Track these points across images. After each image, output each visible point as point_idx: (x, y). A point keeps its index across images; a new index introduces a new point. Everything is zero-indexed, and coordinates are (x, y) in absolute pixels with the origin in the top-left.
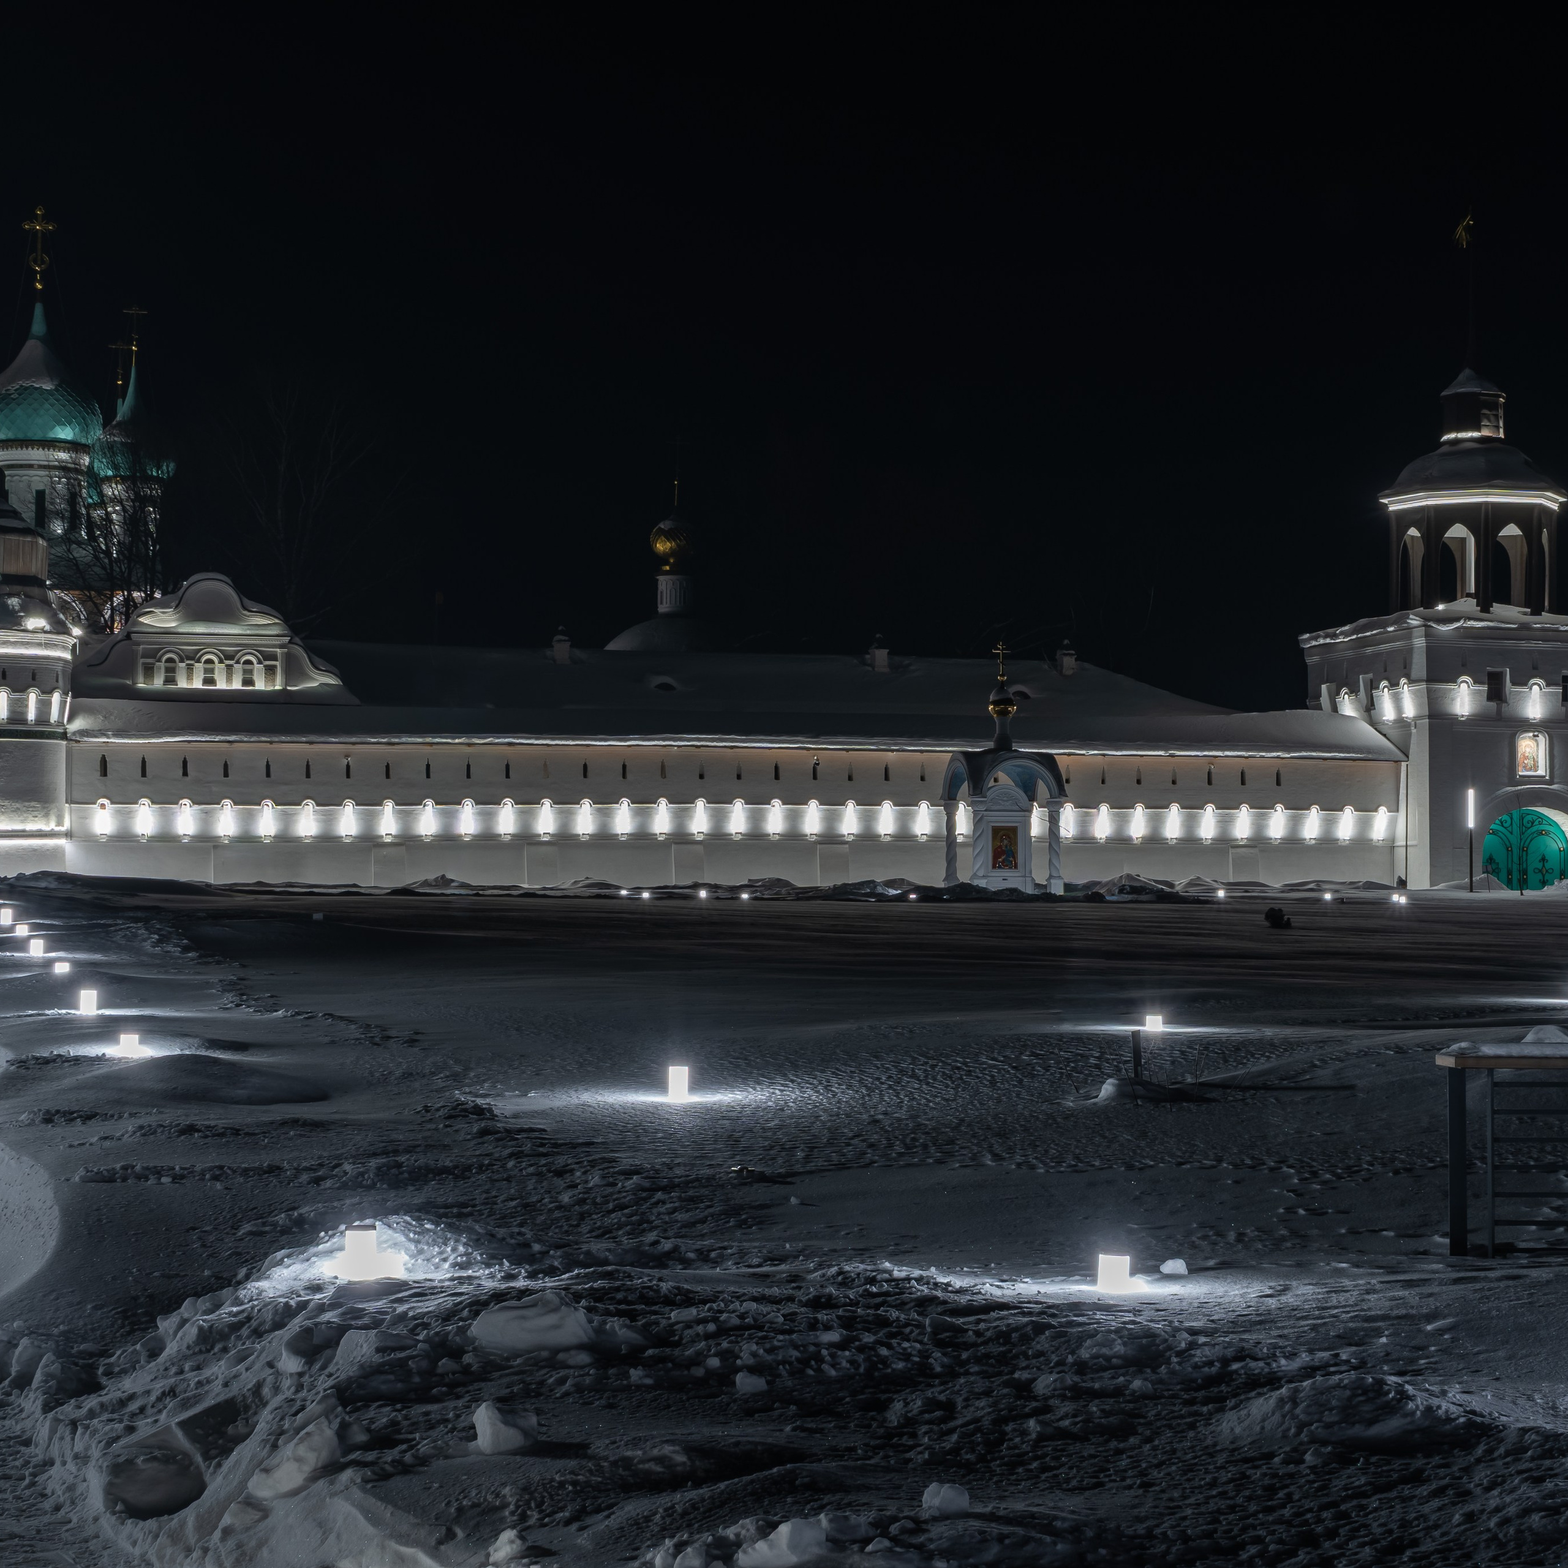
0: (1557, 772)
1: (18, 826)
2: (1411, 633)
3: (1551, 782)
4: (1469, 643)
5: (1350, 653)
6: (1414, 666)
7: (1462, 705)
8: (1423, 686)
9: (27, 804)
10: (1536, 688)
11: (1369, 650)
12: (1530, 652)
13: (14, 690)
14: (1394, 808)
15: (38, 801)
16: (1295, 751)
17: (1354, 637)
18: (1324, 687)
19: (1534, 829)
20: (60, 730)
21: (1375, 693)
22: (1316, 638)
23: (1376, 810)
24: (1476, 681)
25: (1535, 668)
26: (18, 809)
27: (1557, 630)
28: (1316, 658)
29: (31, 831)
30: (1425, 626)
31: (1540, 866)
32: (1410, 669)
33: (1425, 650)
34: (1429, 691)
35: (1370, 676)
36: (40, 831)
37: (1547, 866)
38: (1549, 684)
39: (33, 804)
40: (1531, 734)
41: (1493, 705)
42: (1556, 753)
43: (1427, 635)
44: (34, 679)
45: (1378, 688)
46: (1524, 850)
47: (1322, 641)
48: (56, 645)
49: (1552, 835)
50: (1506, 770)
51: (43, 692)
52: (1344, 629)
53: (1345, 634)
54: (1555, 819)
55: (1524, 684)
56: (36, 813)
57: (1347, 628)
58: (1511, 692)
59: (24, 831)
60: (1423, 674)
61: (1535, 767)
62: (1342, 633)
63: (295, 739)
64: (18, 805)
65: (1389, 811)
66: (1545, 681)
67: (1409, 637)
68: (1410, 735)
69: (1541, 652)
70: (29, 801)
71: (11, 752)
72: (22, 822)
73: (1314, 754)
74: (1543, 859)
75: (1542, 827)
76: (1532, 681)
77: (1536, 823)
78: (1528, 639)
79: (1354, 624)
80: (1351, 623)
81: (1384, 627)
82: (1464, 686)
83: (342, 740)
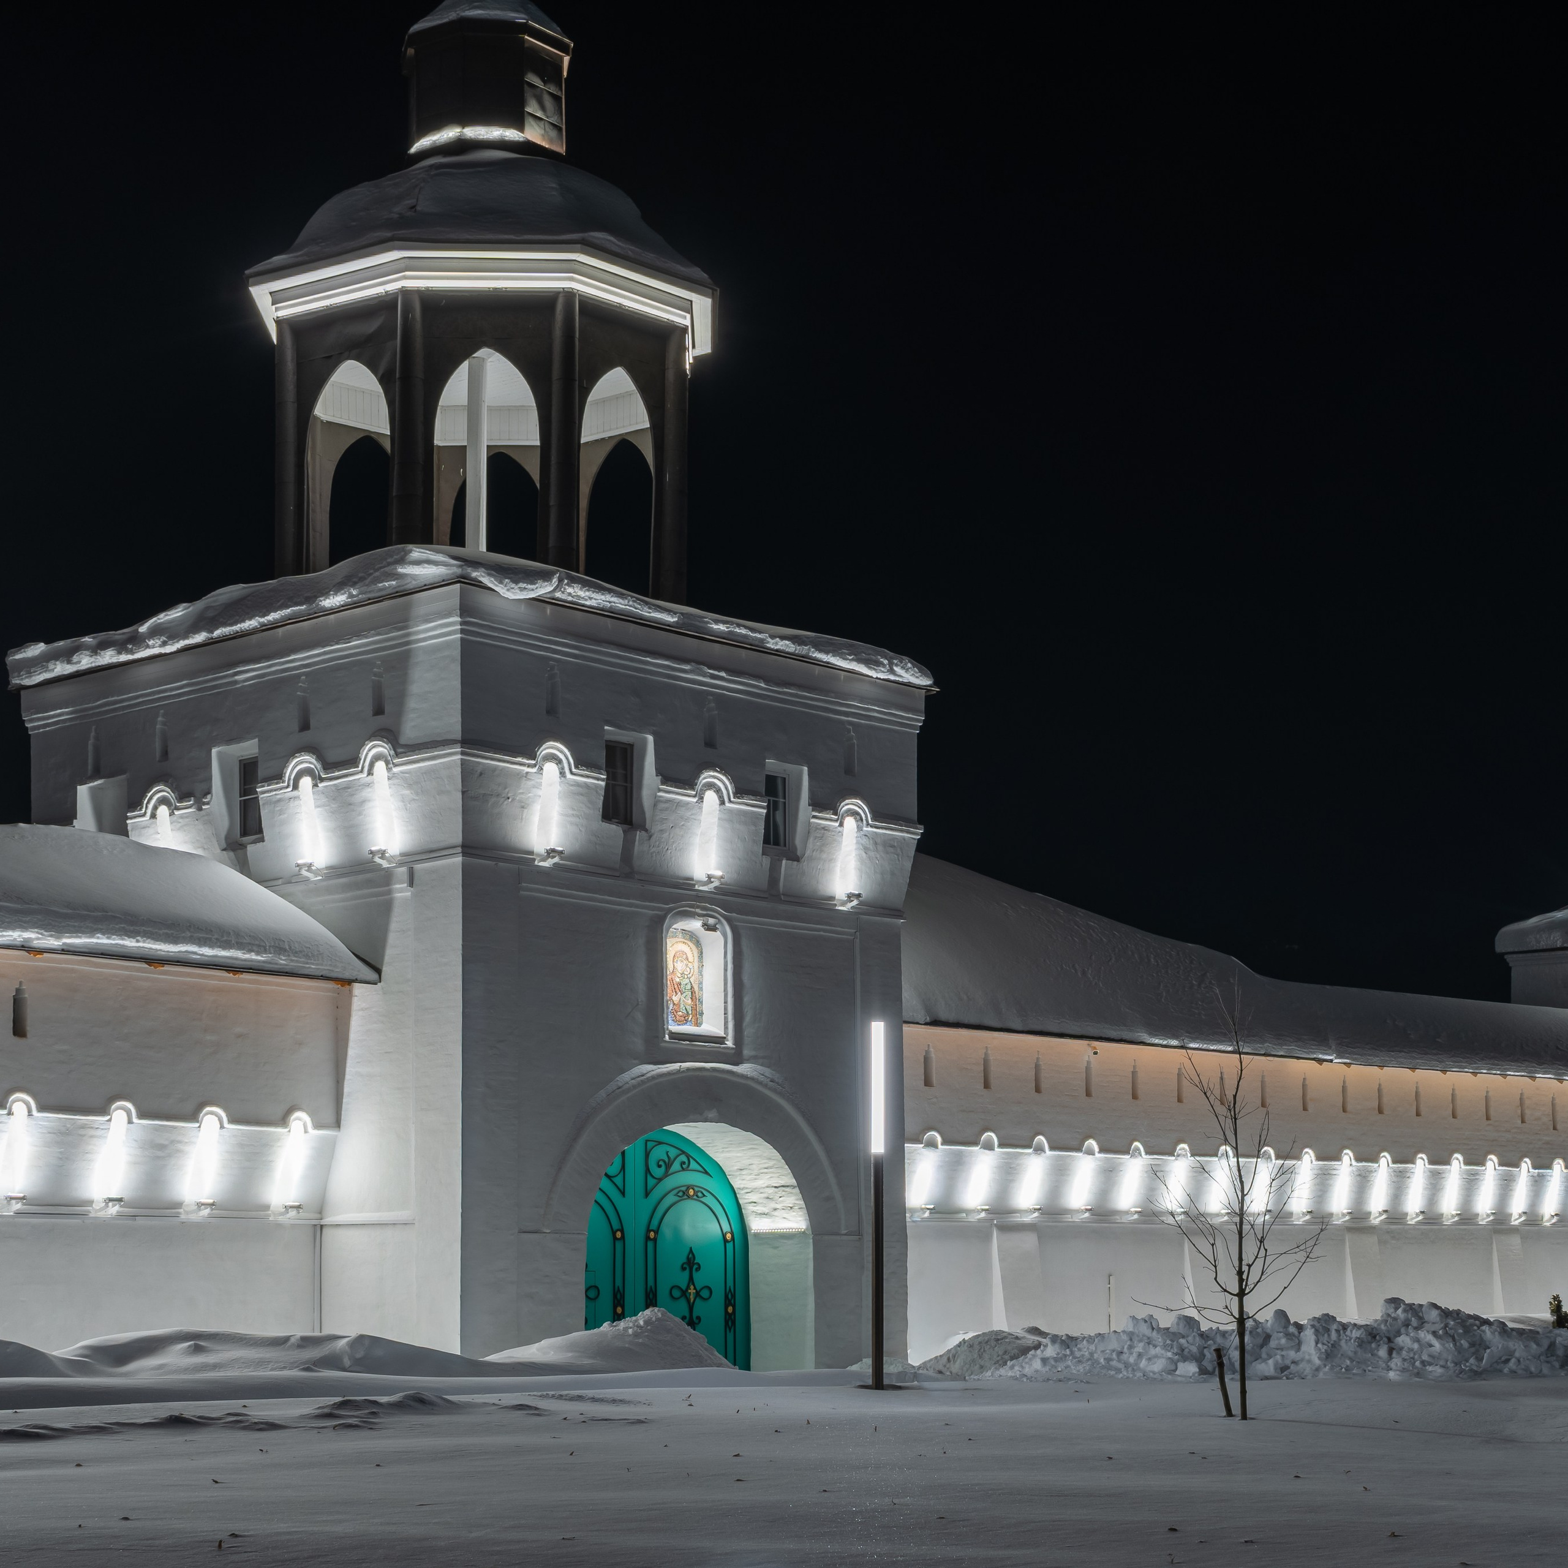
0: (748, 1032)
2: (408, 607)
3: (736, 1058)
4: (564, 650)
5: (180, 688)
6: (412, 703)
7: (544, 822)
8: (451, 759)
10: (710, 796)
11: (247, 674)
12: (699, 697)
14: (329, 1116)
16: (77, 931)
17: (200, 638)
18: (83, 792)
19: (671, 1182)
21: (265, 792)
22: (67, 655)
23: (283, 1120)
24: (582, 761)
25: (710, 744)
27: (759, 648)
28: (61, 714)
30: (463, 580)
31: (682, 1279)
32: (399, 714)
33: (457, 653)
34: (468, 773)
35: (249, 748)
37: (700, 1279)
38: (740, 791)
40: (696, 925)
41: (615, 830)
42: (746, 978)
43: (466, 610)
45: (278, 777)
46: (652, 1236)
47: (85, 661)
49: (709, 1200)
50: (639, 1017)
52: (163, 618)
53: (170, 633)
54: (719, 1158)
55: (687, 781)
57: (176, 613)
58: (657, 802)
60: (452, 722)
61: (697, 1015)
62: (155, 632)
65: (318, 1126)
66: (734, 780)
67: (402, 621)
68: (387, 907)
69: (723, 702)
73: (130, 943)
74: (691, 1263)
75: (693, 1178)
76: (708, 776)
77: (676, 1166)
78: (699, 661)
79: (200, 605)
80: (191, 598)
81: (310, 599)
82: (550, 768)
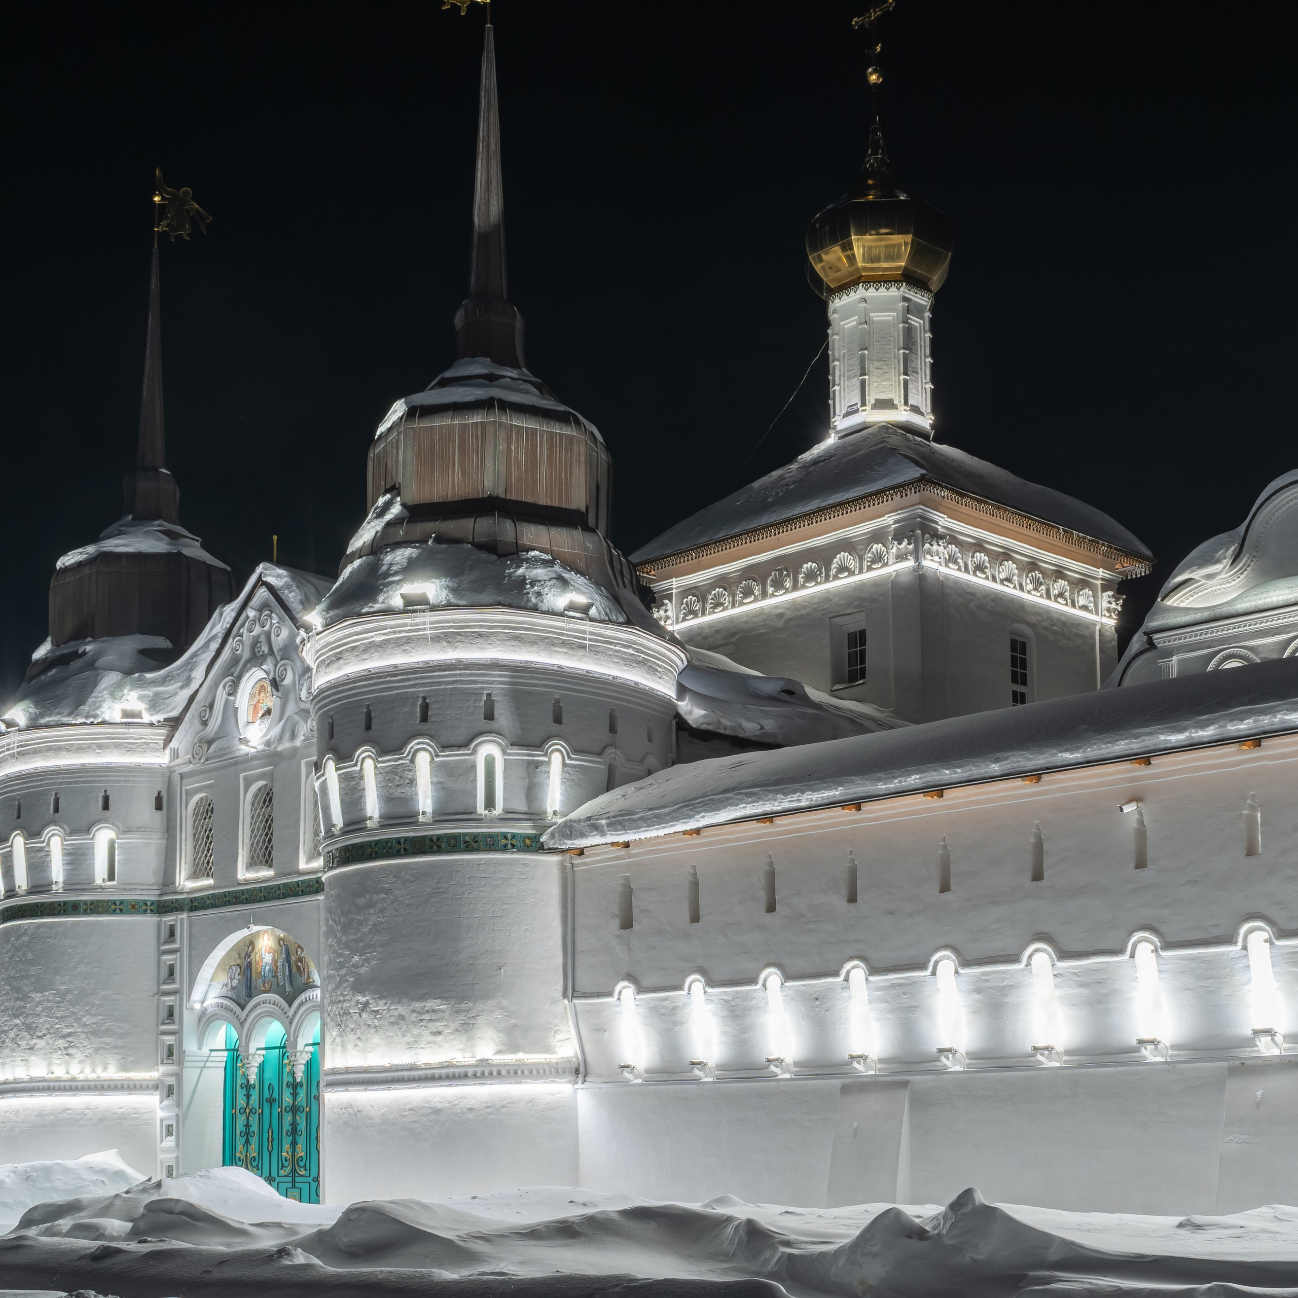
1: (402, 1057)
9: (418, 1005)
13: (383, 750)
15: (444, 998)
20: (525, 829)
26: (402, 1017)
29: (429, 1067)
36: (449, 1065)
39: (430, 1004)
44: (424, 718)
48: (480, 635)
51: (445, 747)
56: (438, 1025)
59: (413, 1067)
63: (974, 770)
64: (401, 1009)
70: (423, 998)
71: (388, 891)
72: (410, 1046)
83: (1091, 752)
